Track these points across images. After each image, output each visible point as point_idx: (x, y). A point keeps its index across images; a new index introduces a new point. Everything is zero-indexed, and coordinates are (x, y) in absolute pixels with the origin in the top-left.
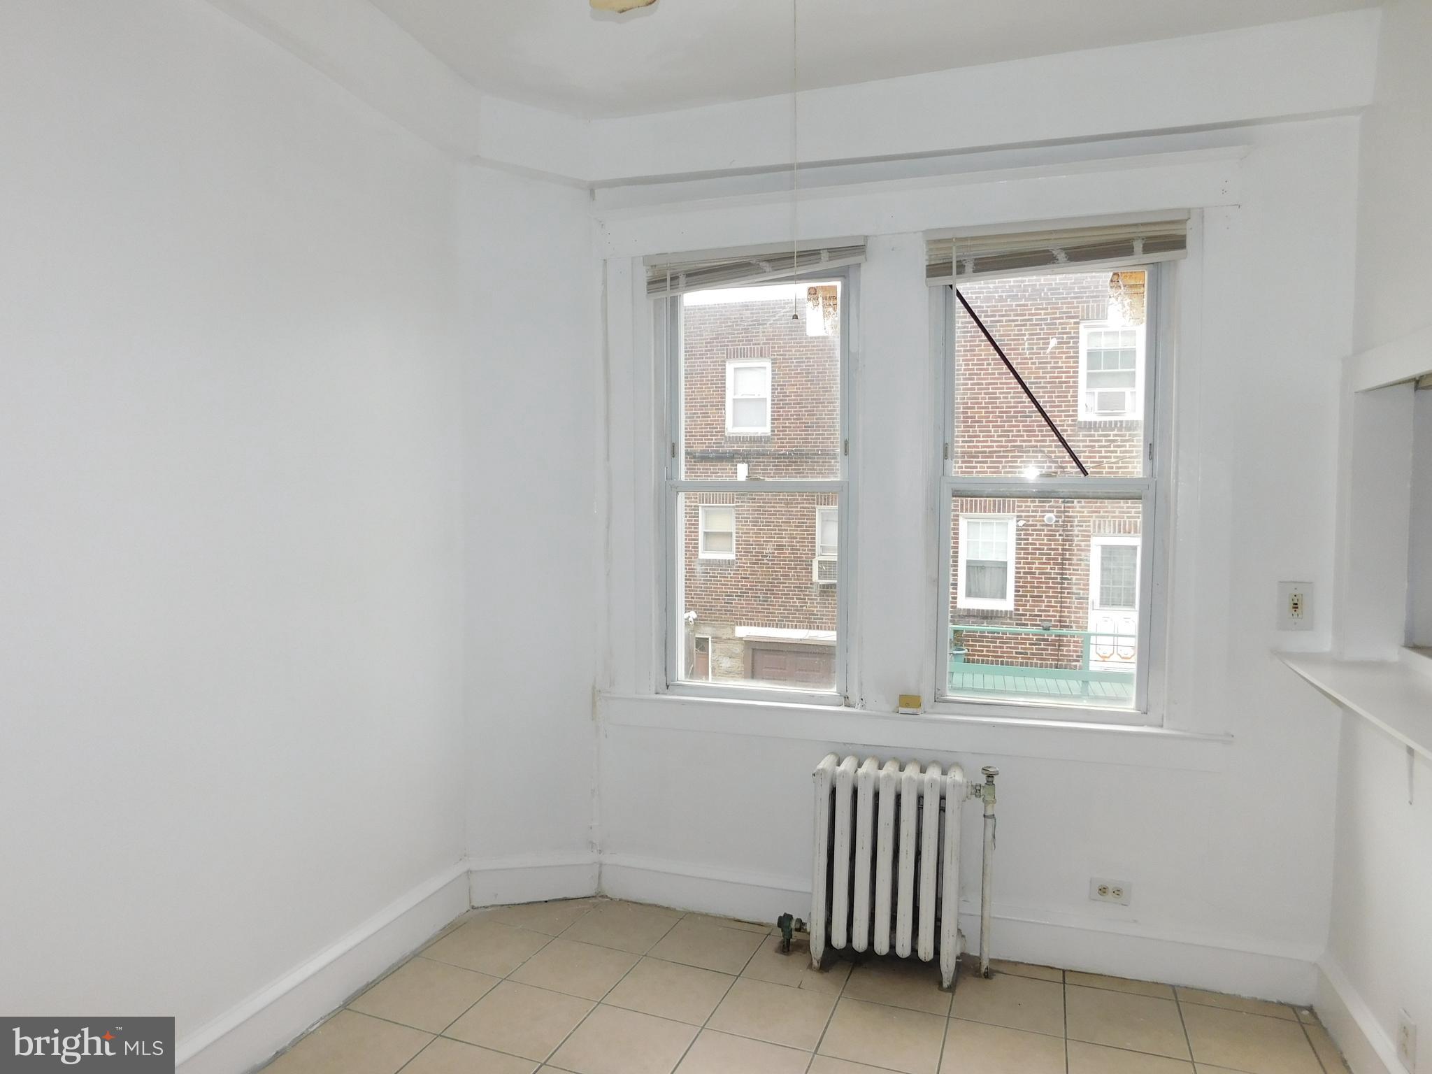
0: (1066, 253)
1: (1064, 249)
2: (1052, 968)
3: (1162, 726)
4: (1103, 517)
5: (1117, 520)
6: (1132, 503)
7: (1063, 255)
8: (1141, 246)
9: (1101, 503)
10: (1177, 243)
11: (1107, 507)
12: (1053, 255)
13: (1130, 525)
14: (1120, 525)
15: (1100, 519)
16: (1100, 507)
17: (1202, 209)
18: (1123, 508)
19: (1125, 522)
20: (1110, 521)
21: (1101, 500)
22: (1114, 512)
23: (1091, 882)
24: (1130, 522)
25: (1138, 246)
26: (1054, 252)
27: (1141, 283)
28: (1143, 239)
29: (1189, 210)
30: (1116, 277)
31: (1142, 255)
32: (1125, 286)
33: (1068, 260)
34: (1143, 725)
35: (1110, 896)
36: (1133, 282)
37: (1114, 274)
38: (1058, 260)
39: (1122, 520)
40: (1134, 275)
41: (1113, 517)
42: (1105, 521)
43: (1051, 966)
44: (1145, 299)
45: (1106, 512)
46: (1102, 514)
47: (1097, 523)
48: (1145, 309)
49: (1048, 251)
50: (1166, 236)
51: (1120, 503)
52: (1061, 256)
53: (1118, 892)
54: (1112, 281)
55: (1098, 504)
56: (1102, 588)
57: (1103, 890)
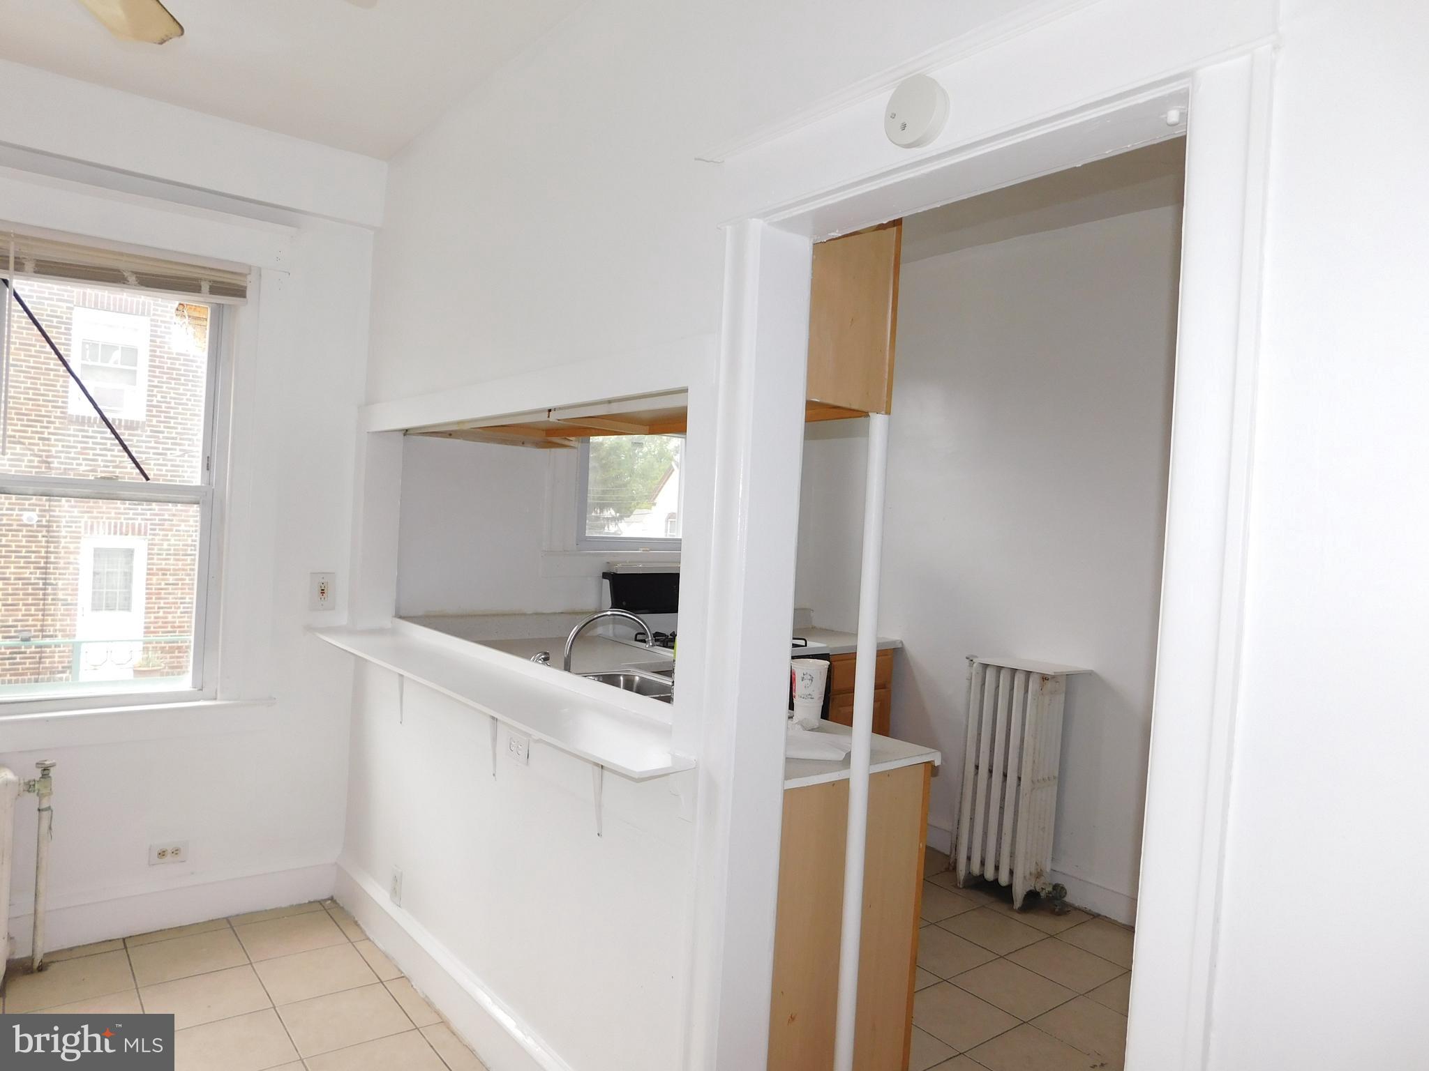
0: (137, 277)
1: (136, 273)
2: (110, 941)
3: (215, 699)
4: (97, 518)
5: (113, 521)
6: (129, 504)
7: (134, 278)
8: (208, 287)
9: (94, 503)
10: (240, 292)
11: (101, 508)
12: (124, 275)
13: (127, 527)
14: (115, 527)
15: (92, 520)
16: (93, 507)
17: (260, 269)
18: (119, 508)
19: (121, 523)
20: (104, 523)
21: (95, 500)
22: (110, 513)
23: (150, 849)
24: (127, 524)
25: (205, 287)
26: (125, 274)
27: (204, 317)
28: (210, 281)
29: (250, 267)
30: (181, 308)
31: (208, 295)
32: (189, 317)
33: (139, 283)
34: (199, 700)
35: (168, 858)
36: (196, 314)
37: (180, 304)
38: (128, 281)
39: (119, 521)
40: (198, 309)
41: (108, 518)
42: (98, 523)
43: (109, 939)
44: (208, 332)
45: (100, 513)
46: (95, 514)
47: (89, 524)
48: (207, 339)
49: (119, 271)
50: (229, 284)
51: (117, 503)
52: (132, 279)
53: (176, 852)
54: (177, 310)
55: (91, 504)
56: (94, 593)
57: (162, 854)
